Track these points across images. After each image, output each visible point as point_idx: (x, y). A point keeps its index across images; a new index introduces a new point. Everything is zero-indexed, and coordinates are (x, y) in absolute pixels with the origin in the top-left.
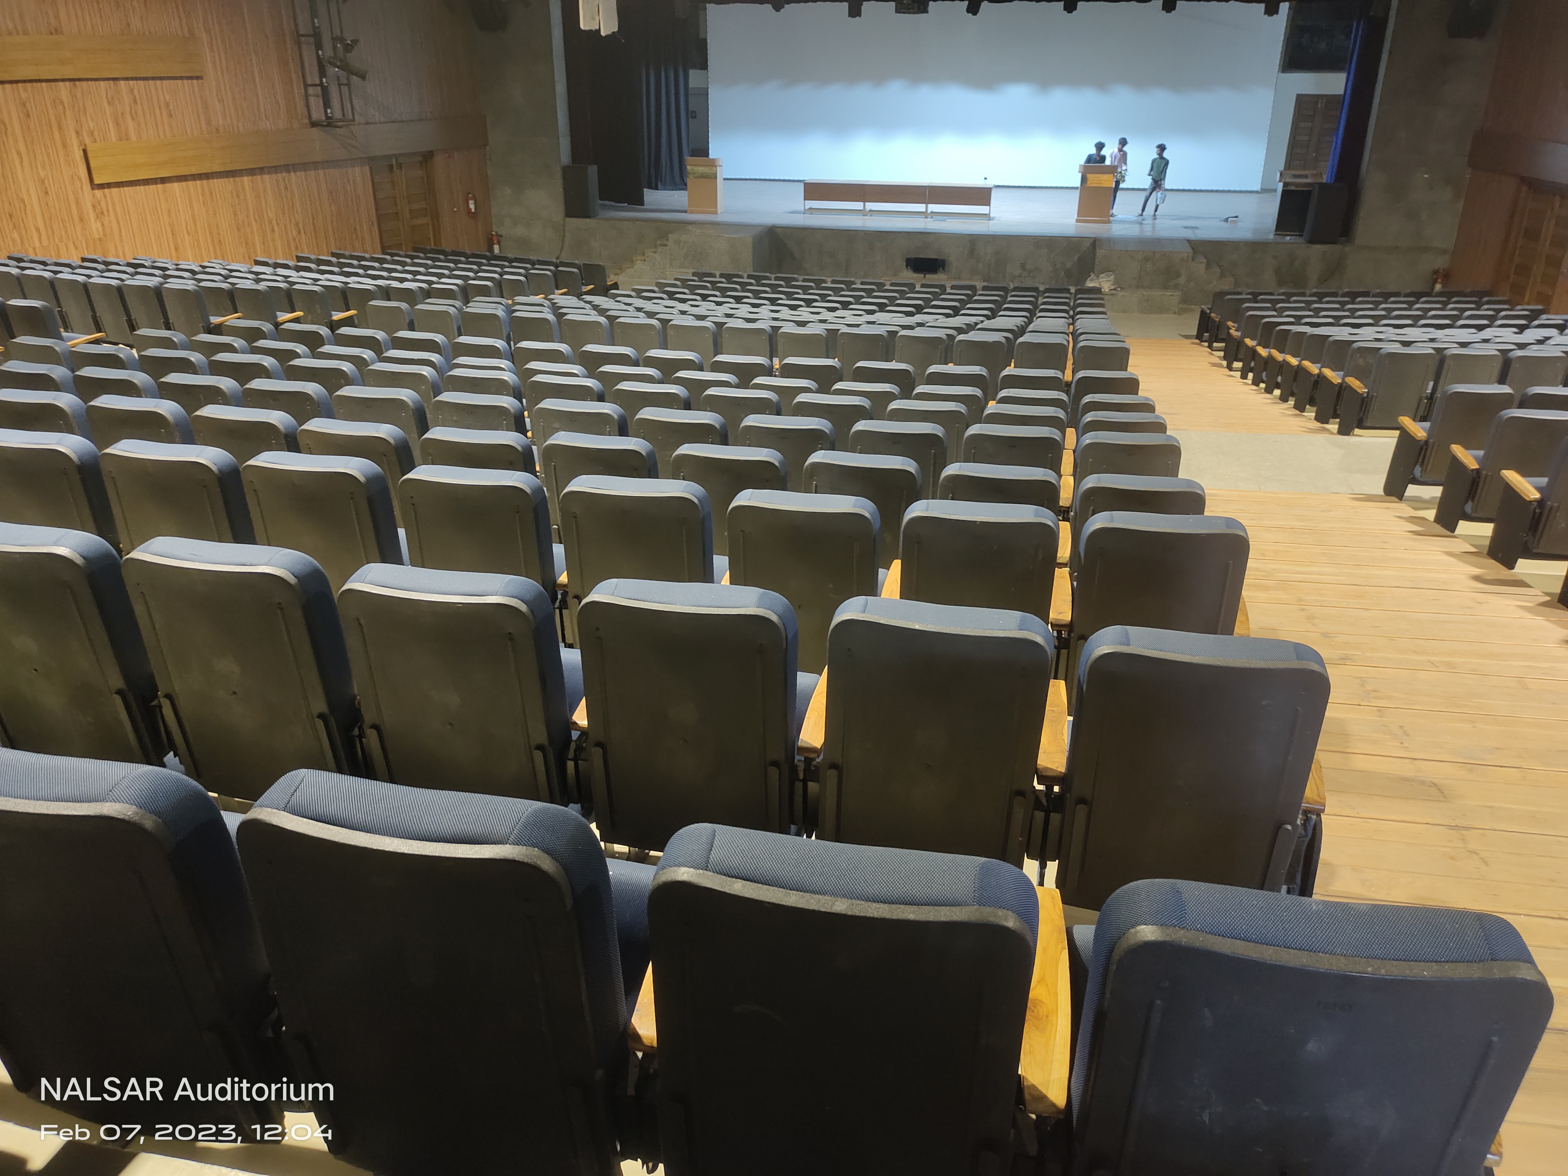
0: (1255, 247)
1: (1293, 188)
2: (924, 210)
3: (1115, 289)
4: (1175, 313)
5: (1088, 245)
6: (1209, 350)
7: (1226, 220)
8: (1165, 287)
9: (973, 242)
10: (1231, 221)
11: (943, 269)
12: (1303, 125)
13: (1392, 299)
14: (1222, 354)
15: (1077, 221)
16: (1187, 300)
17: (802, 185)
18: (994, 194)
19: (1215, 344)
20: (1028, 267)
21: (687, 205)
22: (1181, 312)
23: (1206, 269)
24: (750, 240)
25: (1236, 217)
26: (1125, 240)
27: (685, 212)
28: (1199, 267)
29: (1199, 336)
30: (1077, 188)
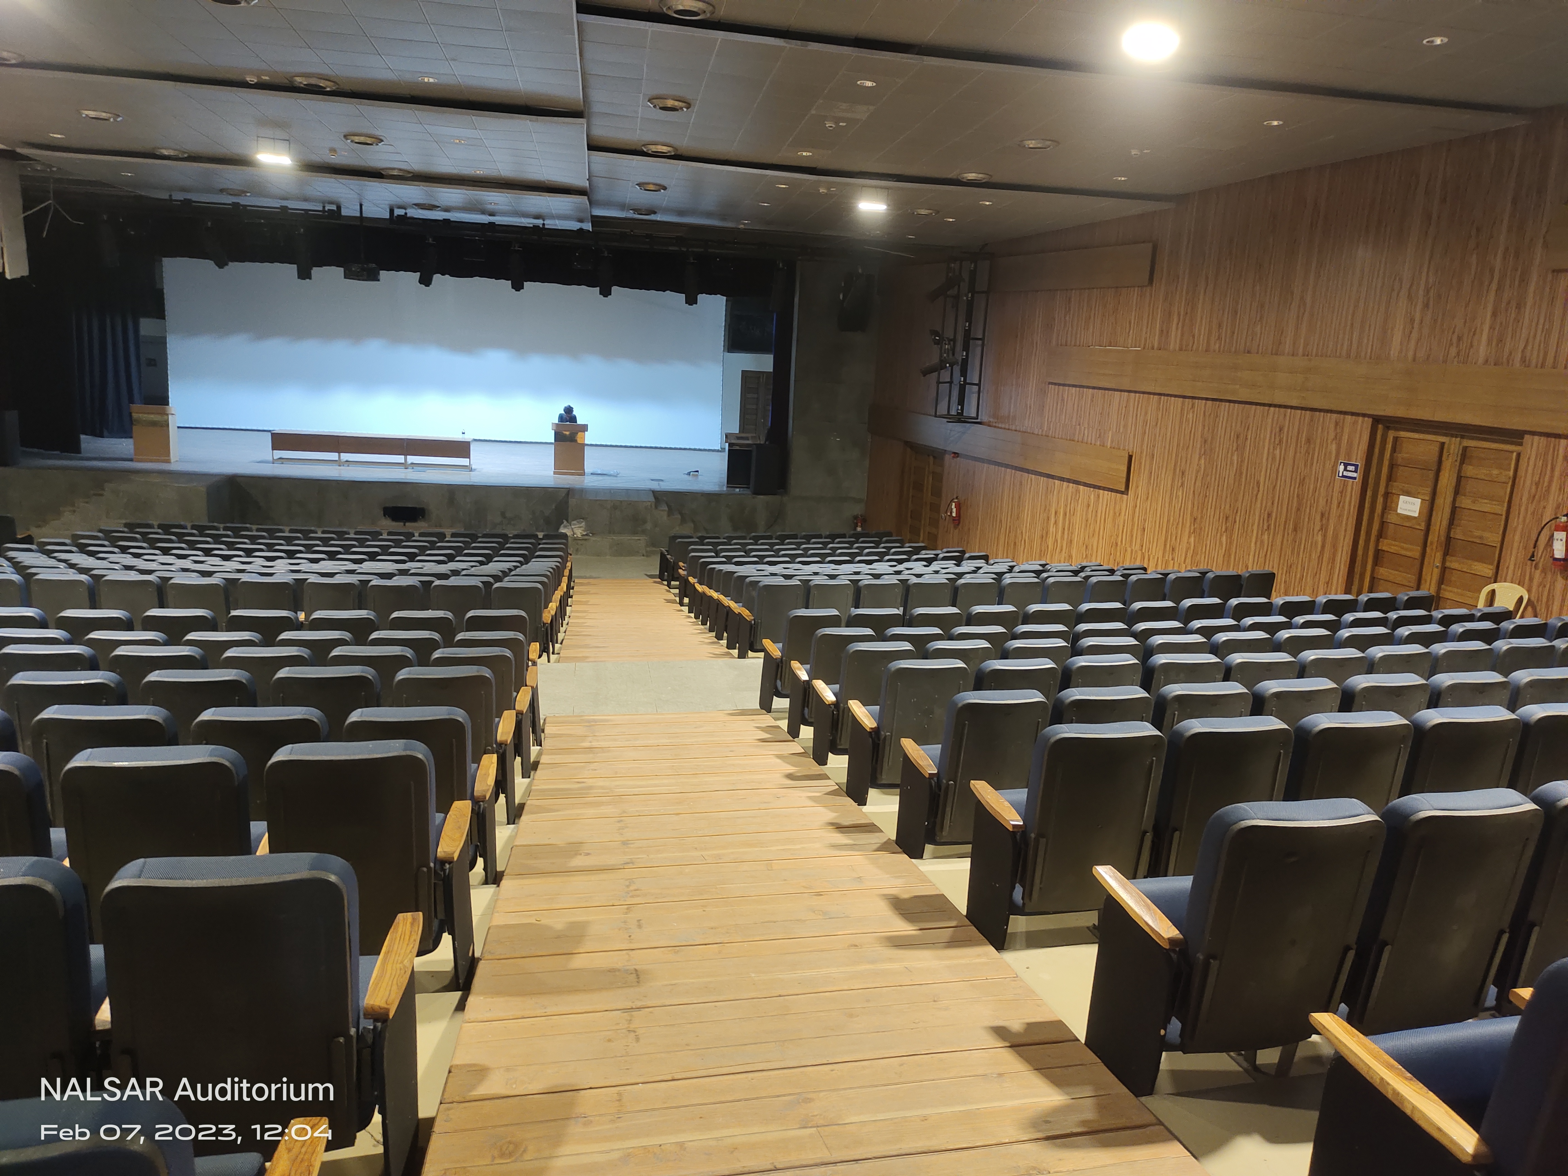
0: (710, 498)
1: (738, 448)
2: (403, 461)
3: (586, 535)
4: (643, 556)
5: (564, 495)
6: (668, 588)
7: (689, 474)
8: (635, 533)
9: (451, 493)
10: (693, 475)
11: (423, 517)
12: (749, 396)
13: (813, 540)
14: (677, 591)
15: (555, 473)
16: (653, 543)
17: (270, 434)
18: (473, 447)
19: (673, 583)
20: (508, 515)
21: (132, 451)
22: (648, 555)
23: (669, 516)
24: (204, 489)
25: (697, 471)
26: (596, 491)
27: (131, 460)
28: (662, 514)
29: (661, 577)
30: (551, 443)
